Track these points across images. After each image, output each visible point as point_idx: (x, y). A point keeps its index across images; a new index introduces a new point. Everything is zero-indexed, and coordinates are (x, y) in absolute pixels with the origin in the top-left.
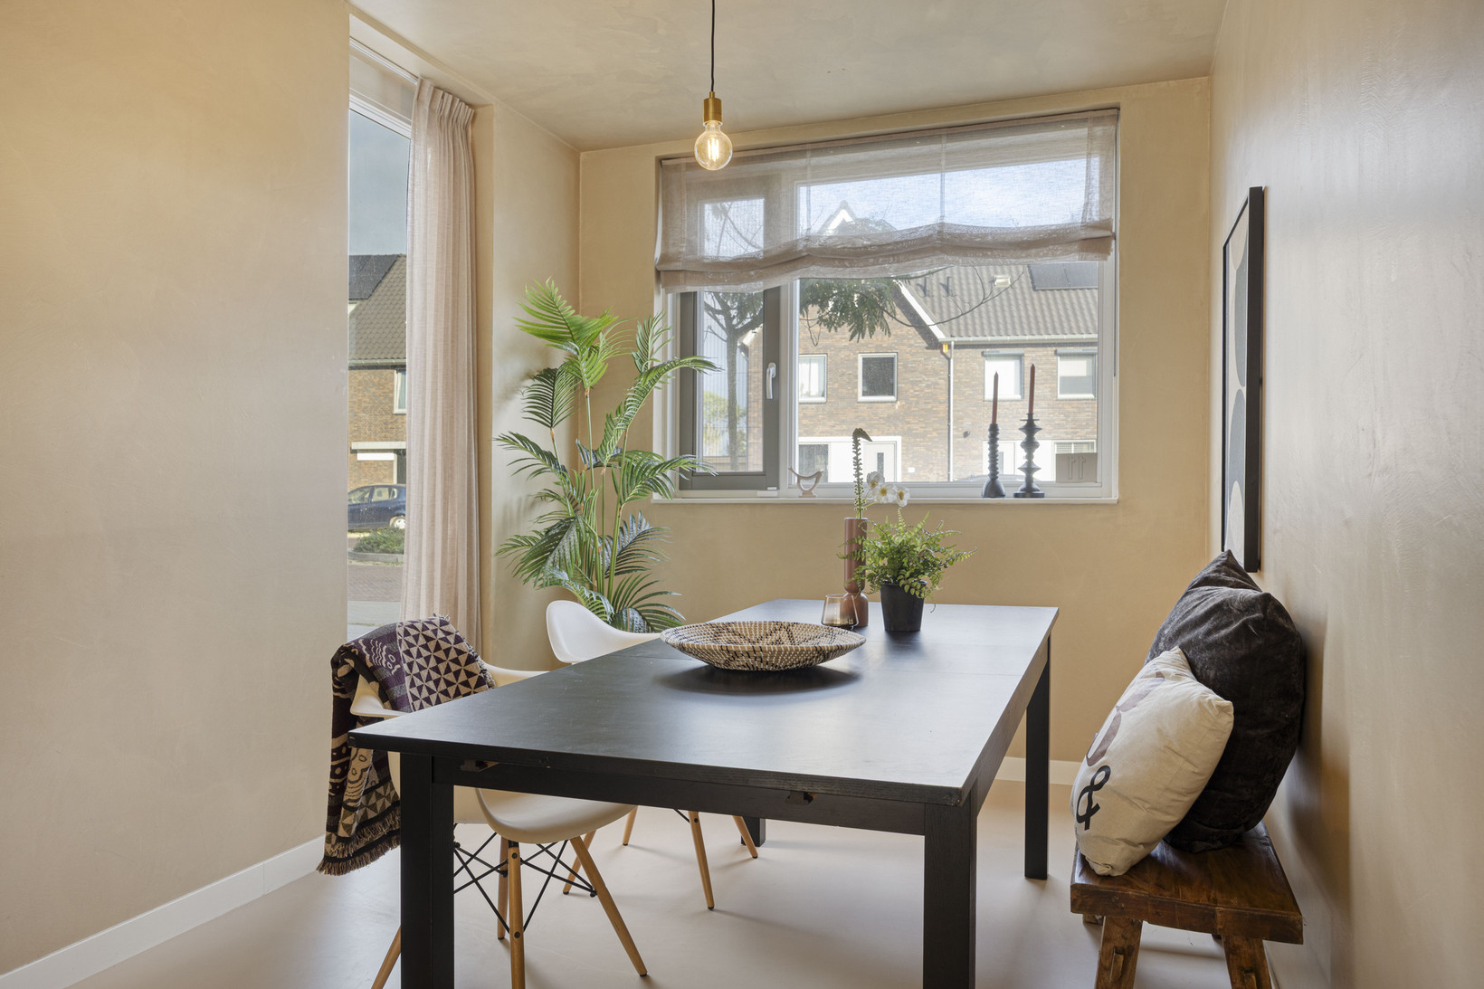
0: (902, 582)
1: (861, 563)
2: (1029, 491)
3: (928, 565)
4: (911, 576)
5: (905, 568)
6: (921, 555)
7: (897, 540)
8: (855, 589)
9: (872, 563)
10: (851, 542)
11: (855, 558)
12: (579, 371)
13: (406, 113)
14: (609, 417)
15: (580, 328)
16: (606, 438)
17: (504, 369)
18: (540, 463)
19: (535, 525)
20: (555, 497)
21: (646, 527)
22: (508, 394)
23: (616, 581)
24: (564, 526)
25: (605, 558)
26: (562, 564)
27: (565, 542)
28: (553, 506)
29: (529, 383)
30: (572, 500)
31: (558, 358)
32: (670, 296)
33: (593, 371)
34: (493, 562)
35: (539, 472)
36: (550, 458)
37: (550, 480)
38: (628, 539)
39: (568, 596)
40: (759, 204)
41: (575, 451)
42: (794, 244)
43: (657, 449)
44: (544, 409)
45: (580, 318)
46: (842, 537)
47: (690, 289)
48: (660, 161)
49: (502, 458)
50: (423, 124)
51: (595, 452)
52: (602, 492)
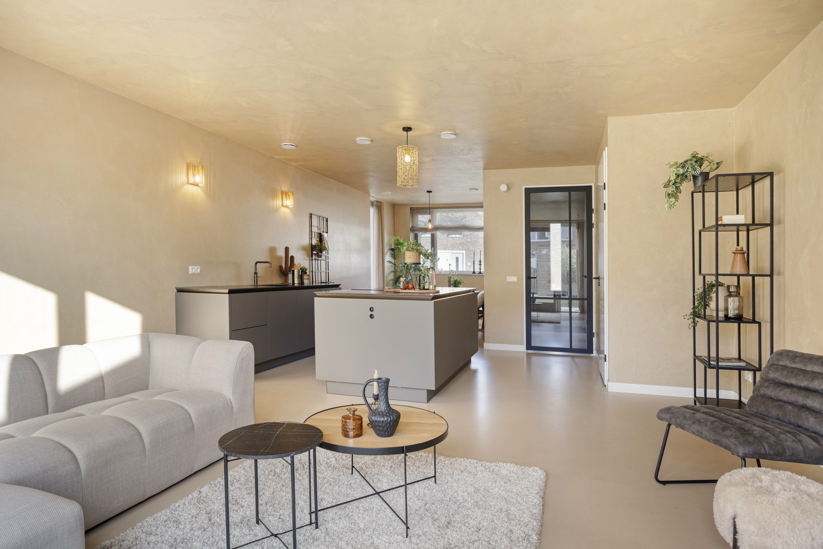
2: (480, 273)
13: (372, 205)
22: (387, 253)
29: (390, 251)
31: (394, 247)
32: (412, 234)
37: (395, 268)
40: (431, 215)
44: (392, 256)
47: (416, 233)
50: (374, 207)
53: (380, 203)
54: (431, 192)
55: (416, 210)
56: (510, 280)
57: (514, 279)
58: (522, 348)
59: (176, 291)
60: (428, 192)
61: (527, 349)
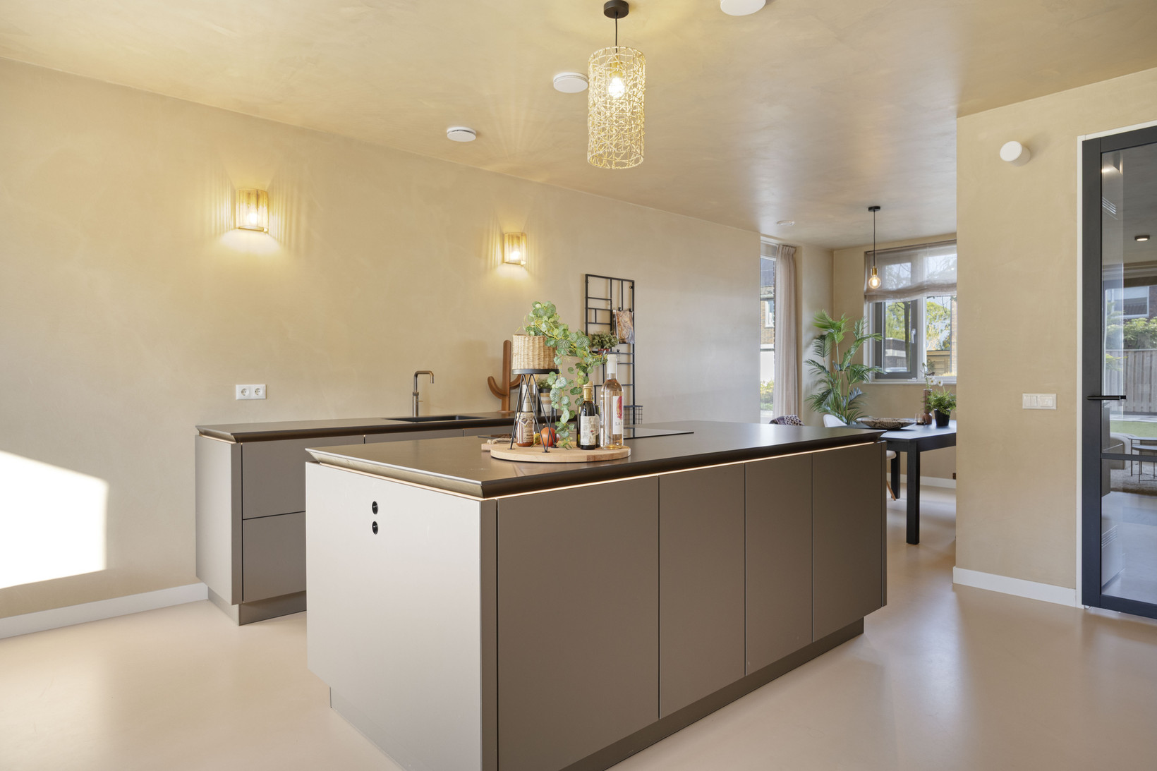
0: (942, 411)
1: (929, 404)
3: (950, 405)
4: (945, 409)
5: (943, 406)
6: (949, 401)
7: (939, 396)
8: (927, 413)
9: (932, 404)
10: (925, 397)
11: (927, 401)
12: (834, 338)
13: (774, 255)
14: (845, 354)
15: (834, 324)
16: (844, 361)
17: (806, 336)
18: (819, 370)
19: (819, 391)
20: (825, 381)
21: (860, 393)
22: (808, 345)
23: (848, 412)
24: (829, 392)
25: (844, 404)
26: (828, 405)
27: (829, 397)
28: (823, 385)
29: (815, 340)
30: (831, 383)
31: (825, 333)
32: (871, 304)
33: (839, 338)
34: (803, 403)
35: (819, 373)
36: (823, 368)
37: (823, 376)
38: (853, 397)
39: (829, 413)
40: (909, 264)
41: (832, 365)
42: (923, 282)
43: (865, 363)
44: (821, 350)
45: (834, 322)
46: (922, 395)
47: (879, 301)
48: (866, 253)
49: (806, 368)
50: (780, 257)
51: (840, 365)
52: (842, 381)
53: (795, 247)
54: (878, 208)
55: (877, 256)
56: (1035, 405)
57: (1047, 401)
58: (1072, 597)
59: (198, 433)
60: (870, 209)
61: (1084, 602)
